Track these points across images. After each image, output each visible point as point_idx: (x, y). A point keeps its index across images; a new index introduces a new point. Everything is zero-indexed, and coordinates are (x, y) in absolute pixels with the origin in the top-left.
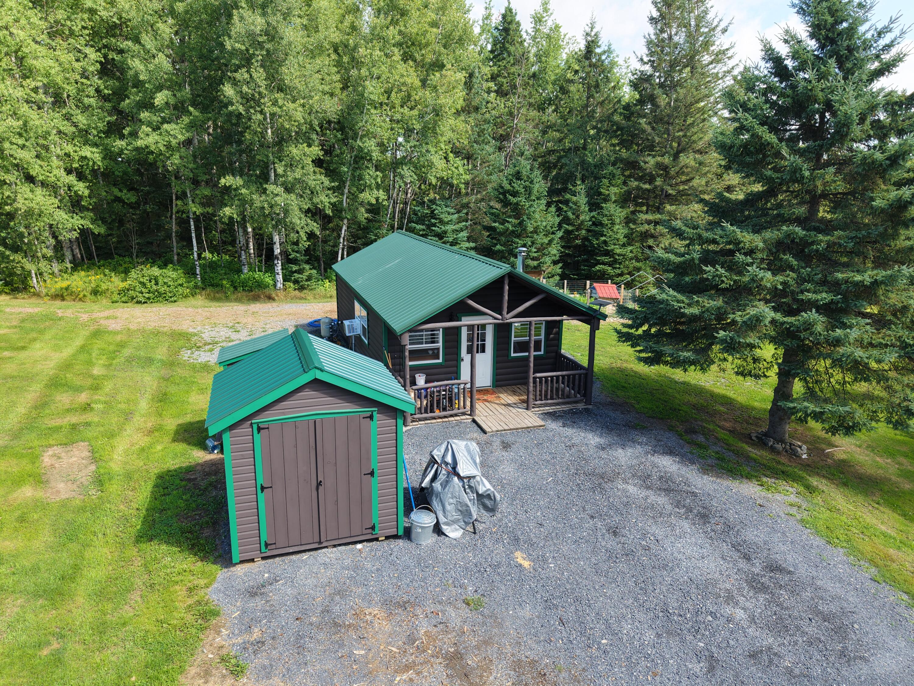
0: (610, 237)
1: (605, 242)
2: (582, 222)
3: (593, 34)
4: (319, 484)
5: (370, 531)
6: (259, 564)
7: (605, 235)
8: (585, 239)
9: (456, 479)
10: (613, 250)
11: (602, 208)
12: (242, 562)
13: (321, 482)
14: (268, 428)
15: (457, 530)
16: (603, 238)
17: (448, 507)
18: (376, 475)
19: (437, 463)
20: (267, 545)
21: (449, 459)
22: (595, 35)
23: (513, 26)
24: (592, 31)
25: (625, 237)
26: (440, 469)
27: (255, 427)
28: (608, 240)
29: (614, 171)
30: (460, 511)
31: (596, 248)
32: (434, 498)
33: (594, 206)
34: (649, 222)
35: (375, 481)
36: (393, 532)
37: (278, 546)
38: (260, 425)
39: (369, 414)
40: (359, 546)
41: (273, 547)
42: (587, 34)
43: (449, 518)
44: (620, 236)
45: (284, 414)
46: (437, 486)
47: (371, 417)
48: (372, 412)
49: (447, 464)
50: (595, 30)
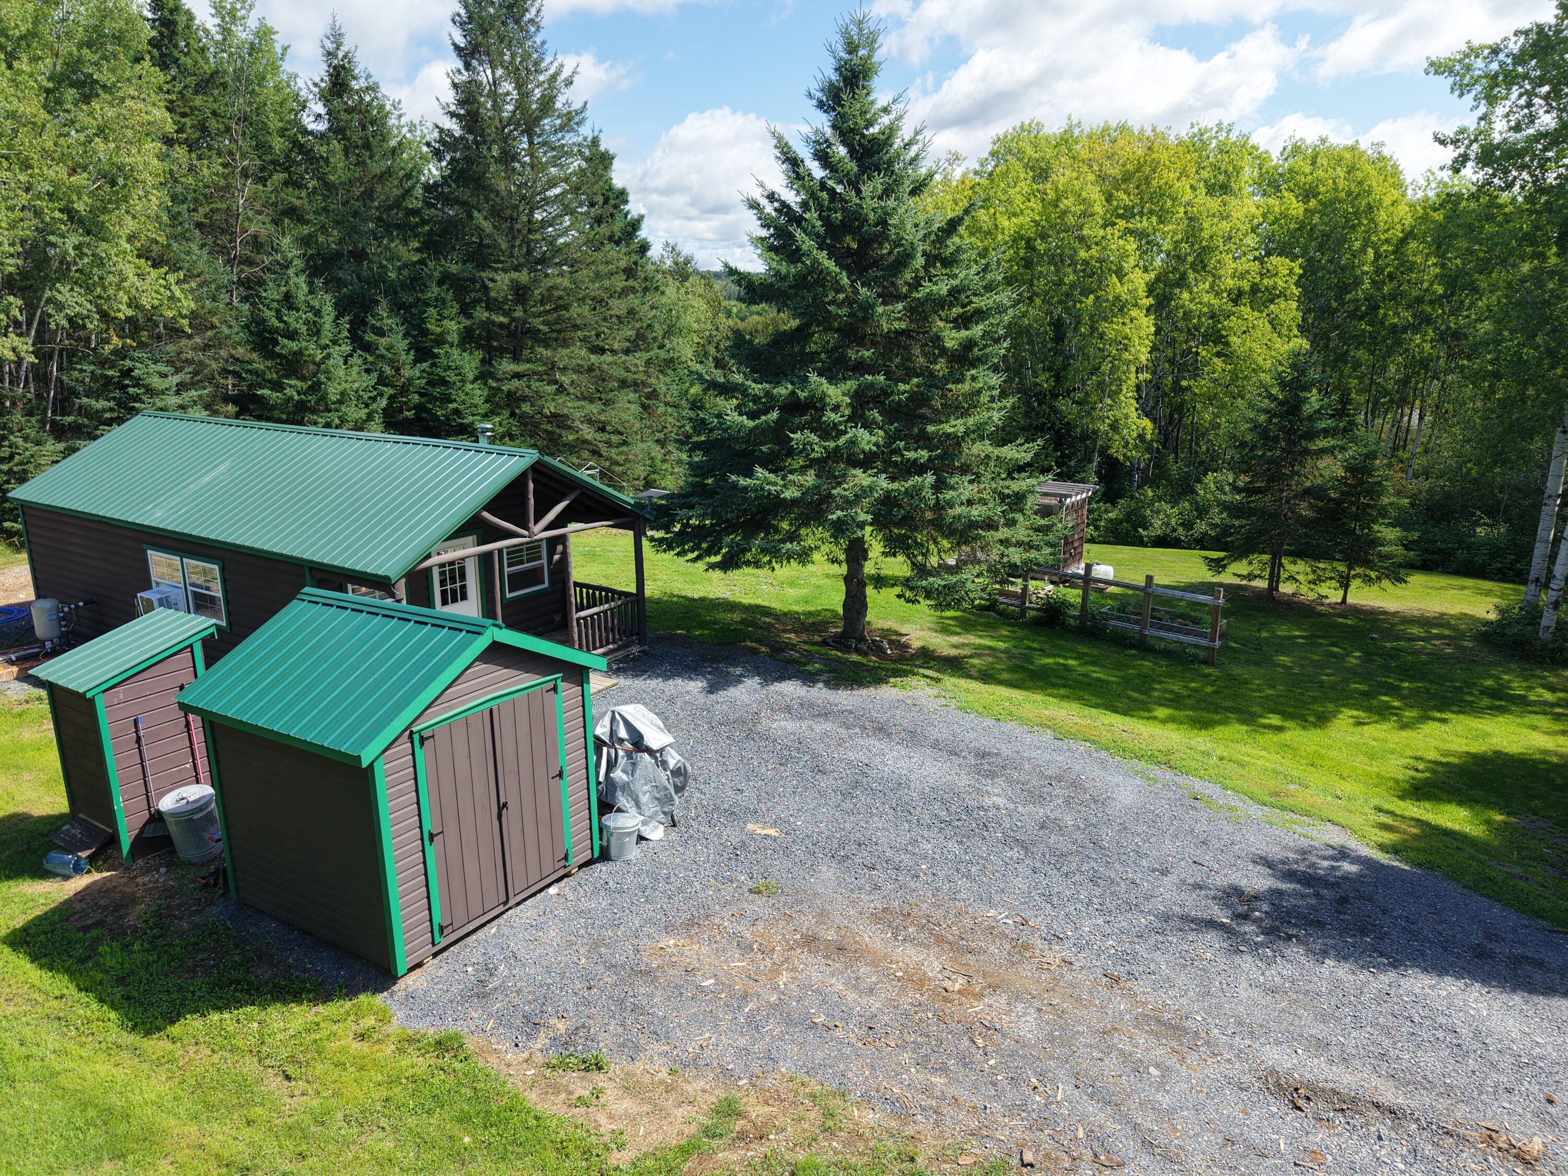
0: (464, 402)
1: (456, 411)
2: (410, 380)
3: (341, 54)
4: (502, 807)
5: (563, 863)
6: (431, 964)
7: (455, 400)
8: (419, 408)
9: (646, 756)
10: (472, 423)
11: (437, 356)
12: (411, 970)
13: (505, 805)
14: (433, 736)
15: (656, 827)
16: (451, 406)
17: (644, 799)
18: (565, 775)
19: (604, 743)
20: (442, 929)
21: (623, 733)
22: (345, 57)
23: (182, 19)
24: (338, 49)
25: (486, 402)
26: (613, 752)
27: (416, 737)
28: (461, 407)
29: (443, 294)
30: (657, 799)
31: (442, 422)
32: (619, 793)
33: (422, 353)
34: (518, 376)
35: (564, 783)
36: (586, 856)
37: (456, 926)
38: (423, 733)
39: (551, 685)
40: (552, 890)
41: (450, 929)
42: (329, 54)
43: (647, 814)
44: (478, 401)
45: (451, 708)
46: (619, 775)
47: (555, 689)
48: (556, 679)
49: (621, 741)
50: (344, 49)
